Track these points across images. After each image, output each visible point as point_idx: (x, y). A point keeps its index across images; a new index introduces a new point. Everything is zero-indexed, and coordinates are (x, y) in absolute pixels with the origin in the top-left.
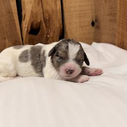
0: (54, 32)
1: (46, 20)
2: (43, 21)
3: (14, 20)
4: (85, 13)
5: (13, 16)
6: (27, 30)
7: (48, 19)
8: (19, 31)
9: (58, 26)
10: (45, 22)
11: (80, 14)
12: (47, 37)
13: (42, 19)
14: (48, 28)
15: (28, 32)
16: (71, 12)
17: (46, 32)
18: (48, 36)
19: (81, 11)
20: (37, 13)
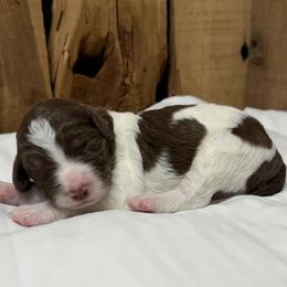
0: (145, 70)
1: (124, 32)
2: (116, 34)
3: (31, 28)
4: (228, 21)
5: (28, 14)
6: (69, 59)
7: (129, 29)
8: (43, 61)
9: (157, 52)
10: (120, 38)
11: (214, 21)
12: (123, 83)
13: (114, 28)
14: (128, 57)
15: (72, 65)
16: (191, 13)
17: (122, 69)
18: (127, 81)
19: (217, 13)
20: (99, 10)
